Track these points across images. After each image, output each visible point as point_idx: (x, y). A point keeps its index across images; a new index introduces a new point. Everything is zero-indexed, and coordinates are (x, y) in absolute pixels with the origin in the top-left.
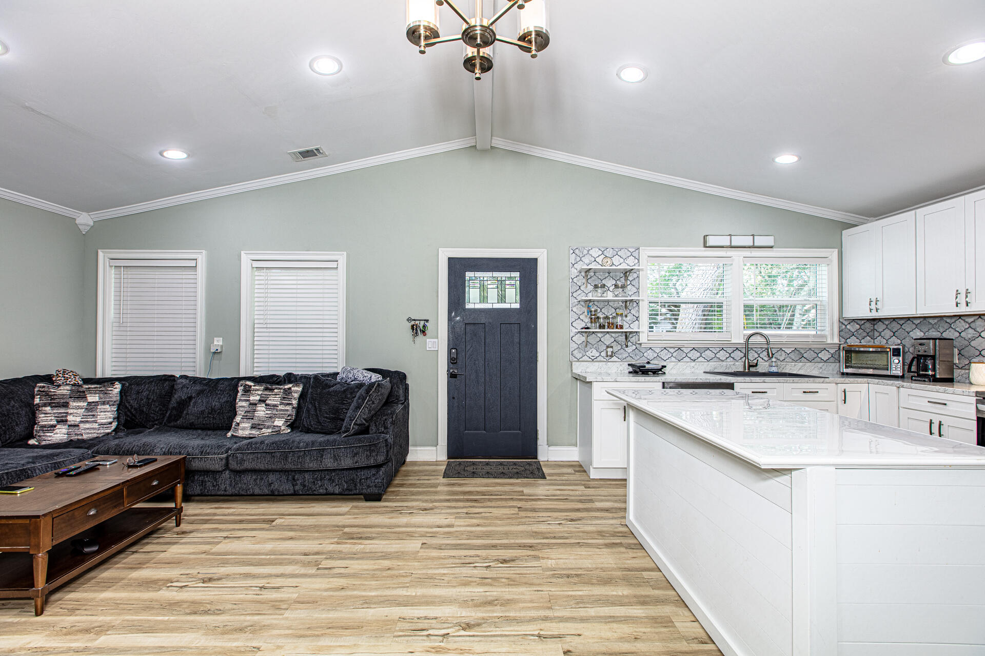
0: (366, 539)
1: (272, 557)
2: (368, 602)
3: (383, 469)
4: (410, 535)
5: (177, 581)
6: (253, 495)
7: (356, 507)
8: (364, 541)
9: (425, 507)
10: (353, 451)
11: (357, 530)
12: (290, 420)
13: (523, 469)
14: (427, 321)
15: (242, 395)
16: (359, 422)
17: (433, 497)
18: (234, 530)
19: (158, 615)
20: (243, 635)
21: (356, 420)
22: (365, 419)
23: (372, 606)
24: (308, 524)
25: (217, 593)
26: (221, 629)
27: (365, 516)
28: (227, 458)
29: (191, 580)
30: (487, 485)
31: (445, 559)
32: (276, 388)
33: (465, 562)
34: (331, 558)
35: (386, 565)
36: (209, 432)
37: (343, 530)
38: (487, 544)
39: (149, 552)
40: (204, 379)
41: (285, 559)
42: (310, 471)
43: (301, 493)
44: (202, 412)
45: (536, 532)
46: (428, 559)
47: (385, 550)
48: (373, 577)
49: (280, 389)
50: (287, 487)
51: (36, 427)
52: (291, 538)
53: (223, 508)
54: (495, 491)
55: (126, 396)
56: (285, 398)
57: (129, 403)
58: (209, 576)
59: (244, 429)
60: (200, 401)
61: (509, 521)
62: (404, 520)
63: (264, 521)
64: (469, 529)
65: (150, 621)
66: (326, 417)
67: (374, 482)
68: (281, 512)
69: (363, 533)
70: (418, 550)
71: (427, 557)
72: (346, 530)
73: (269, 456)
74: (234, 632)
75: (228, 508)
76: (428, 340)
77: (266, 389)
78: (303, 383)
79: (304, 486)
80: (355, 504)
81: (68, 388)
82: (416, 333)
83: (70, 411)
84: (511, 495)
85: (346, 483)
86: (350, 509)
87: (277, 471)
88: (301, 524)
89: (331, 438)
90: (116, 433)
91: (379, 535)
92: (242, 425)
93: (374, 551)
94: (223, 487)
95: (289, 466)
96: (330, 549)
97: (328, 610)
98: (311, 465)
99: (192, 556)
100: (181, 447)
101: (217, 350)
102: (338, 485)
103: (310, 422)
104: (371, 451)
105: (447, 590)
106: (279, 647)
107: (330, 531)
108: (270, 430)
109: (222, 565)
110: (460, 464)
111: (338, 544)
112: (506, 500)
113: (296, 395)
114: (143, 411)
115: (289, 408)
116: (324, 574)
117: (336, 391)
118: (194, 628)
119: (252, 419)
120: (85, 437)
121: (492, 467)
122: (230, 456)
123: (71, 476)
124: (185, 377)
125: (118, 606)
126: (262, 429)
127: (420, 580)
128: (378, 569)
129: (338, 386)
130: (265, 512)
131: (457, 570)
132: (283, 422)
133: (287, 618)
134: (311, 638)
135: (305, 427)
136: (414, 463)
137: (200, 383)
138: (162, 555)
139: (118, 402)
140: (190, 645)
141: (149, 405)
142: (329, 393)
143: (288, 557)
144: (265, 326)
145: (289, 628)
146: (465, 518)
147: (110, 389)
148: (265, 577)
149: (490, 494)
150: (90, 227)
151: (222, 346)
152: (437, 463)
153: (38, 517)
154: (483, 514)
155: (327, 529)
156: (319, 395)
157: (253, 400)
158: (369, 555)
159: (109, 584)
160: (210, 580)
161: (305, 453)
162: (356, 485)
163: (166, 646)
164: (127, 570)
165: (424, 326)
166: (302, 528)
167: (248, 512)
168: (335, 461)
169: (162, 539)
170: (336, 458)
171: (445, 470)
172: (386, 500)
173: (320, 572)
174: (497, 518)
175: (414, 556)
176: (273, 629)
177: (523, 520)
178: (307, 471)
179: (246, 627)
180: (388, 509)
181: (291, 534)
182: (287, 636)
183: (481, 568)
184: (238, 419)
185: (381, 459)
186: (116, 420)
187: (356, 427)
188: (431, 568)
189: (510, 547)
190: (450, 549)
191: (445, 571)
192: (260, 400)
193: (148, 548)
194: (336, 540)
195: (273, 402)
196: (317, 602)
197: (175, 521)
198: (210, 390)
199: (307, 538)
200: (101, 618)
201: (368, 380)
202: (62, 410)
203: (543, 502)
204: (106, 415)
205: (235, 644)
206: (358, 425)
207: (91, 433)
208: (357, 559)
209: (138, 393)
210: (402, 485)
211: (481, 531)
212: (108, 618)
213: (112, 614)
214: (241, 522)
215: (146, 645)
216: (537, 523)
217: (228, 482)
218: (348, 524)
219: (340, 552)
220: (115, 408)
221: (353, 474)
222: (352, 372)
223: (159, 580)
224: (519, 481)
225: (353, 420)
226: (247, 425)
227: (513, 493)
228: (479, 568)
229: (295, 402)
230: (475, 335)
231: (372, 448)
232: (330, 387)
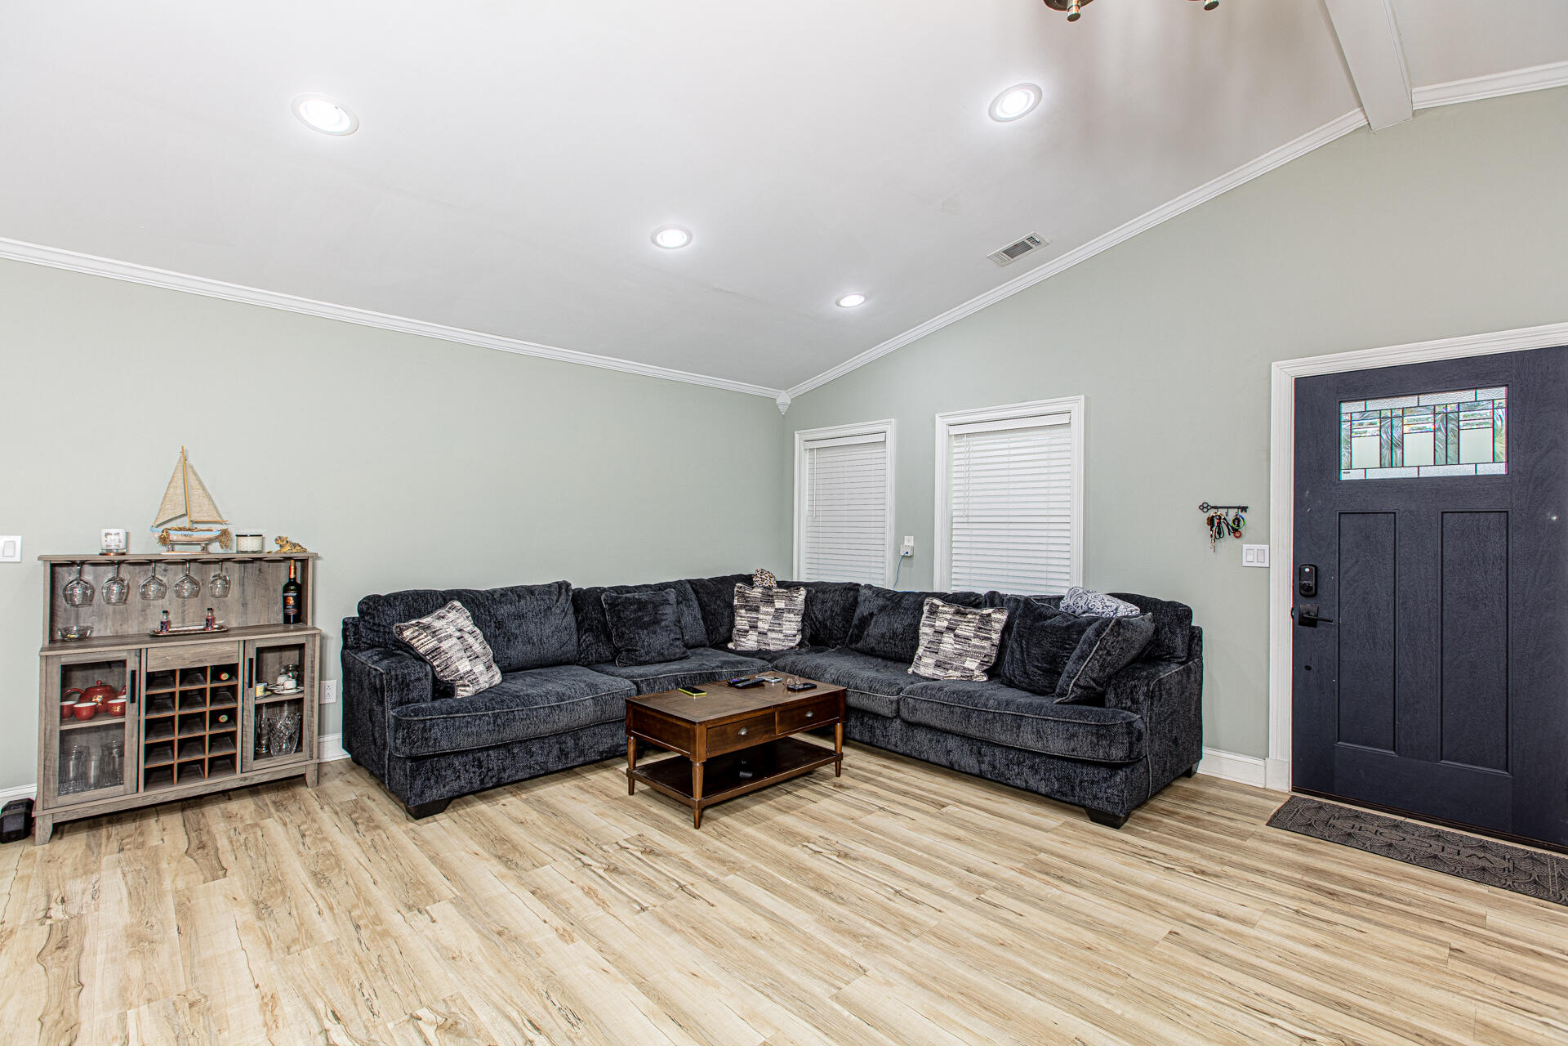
0: (1069, 883)
1: (925, 856)
2: (1033, 985)
3: (1121, 773)
4: (1153, 908)
5: (814, 843)
6: (927, 761)
7: (1072, 826)
8: (1064, 884)
9: (1205, 869)
10: (1067, 730)
11: (1059, 863)
12: (987, 662)
13: (1506, 864)
14: (1244, 509)
15: (927, 617)
16: (1082, 682)
17: (1227, 855)
18: (894, 801)
19: (783, 874)
20: (855, 943)
21: (1078, 679)
22: (1094, 680)
23: (1038, 995)
24: (989, 826)
25: (847, 876)
26: (836, 924)
27: (1082, 844)
28: (898, 702)
29: (827, 847)
30: (1376, 871)
31: (1209, 978)
32: (970, 613)
33: (1252, 1005)
34: (1002, 890)
35: (1087, 940)
36: (889, 663)
37: (1037, 855)
38: (1325, 993)
39: (801, 797)
40: (889, 591)
41: (940, 865)
42: (1003, 746)
43: (989, 777)
44: (883, 635)
45: (1486, 1025)
46: (1172, 964)
47: (1094, 915)
48: (1057, 950)
49: (975, 614)
50: (970, 762)
51: (735, 631)
52: (958, 839)
53: (891, 769)
54: (1395, 891)
55: (812, 605)
56: (981, 628)
57: (814, 613)
58: (847, 850)
59: (926, 665)
60: (881, 620)
61: (1409, 967)
62: (1150, 875)
63: (933, 803)
64: (1290, 944)
65: (774, 877)
66: (1037, 667)
67: (1105, 792)
68: (959, 798)
69: (1069, 871)
70: (1157, 939)
71: (1172, 960)
72: (1042, 856)
73: (946, 710)
74: (847, 936)
75: (897, 770)
76: (1245, 547)
77: (958, 612)
78: (1009, 608)
79: (994, 768)
80: (1071, 819)
81: (760, 590)
82: (1219, 533)
83: (761, 617)
84: (1441, 914)
85: (1058, 780)
86: (1060, 826)
87: (957, 735)
88: (978, 823)
89: (1037, 700)
90: (800, 648)
91: (1093, 885)
92: (924, 660)
93: (1075, 907)
94: (893, 740)
95: (972, 731)
96: (1007, 876)
97: (971, 966)
98: (1003, 737)
99: (839, 819)
100: (851, 676)
101: (907, 553)
102: (1045, 780)
103: (1014, 671)
104: (1100, 736)
105: (1190, 1038)
106: (888, 983)
107: (1016, 848)
108: (958, 674)
109: (864, 842)
110: (1321, 807)
111: (1021, 873)
112: (1420, 918)
113: (998, 626)
114: (826, 625)
115: (986, 644)
116: (983, 910)
117: (1054, 627)
118: (810, 907)
119: (937, 653)
120: (772, 648)
121: (1408, 837)
122: (901, 699)
123: (738, 687)
124: (869, 587)
125: (755, 847)
126: (948, 670)
127: (1139, 993)
128: (1071, 940)
129: (1058, 618)
130: (937, 790)
131: (1227, 1013)
132: (977, 664)
133: (911, 949)
134: (932, 994)
135: (1007, 677)
136: (1212, 781)
137: (884, 596)
138: (812, 806)
139: (802, 612)
140: (799, 926)
141: (832, 618)
142: (1043, 629)
143: (944, 864)
144: (965, 520)
145: (909, 964)
146: (1290, 920)
147: (795, 595)
148: (907, 879)
149: (1379, 892)
150: (787, 407)
151: (913, 548)
152: (1264, 793)
153: (694, 723)
154: (1338, 928)
155: (1013, 844)
156: (1029, 629)
157: (939, 626)
158: (1063, 911)
159: (755, 820)
160: (846, 856)
161: (994, 717)
162: (1073, 789)
163: (778, 913)
164: (775, 811)
165: (1237, 520)
166: (979, 830)
167: (918, 783)
168: (1039, 739)
169: (818, 786)
170: (1039, 734)
171: (1279, 811)
172: (1129, 831)
173: (979, 904)
174: (1375, 949)
175: (1146, 947)
176: (891, 954)
177: (1457, 983)
178: (999, 746)
179: (862, 935)
180: (1128, 848)
181: (961, 833)
182: (902, 972)
183: (1289, 1034)
184: (920, 651)
185: (1118, 753)
186: (800, 633)
187: (1079, 691)
188: (1173, 983)
189: (1390, 1025)
190: (1226, 966)
191: (1200, 1002)
192: (947, 628)
193: (802, 792)
194: (1020, 866)
195: (965, 633)
196: (958, 946)
197: (834, 768)
198: (892, 608)
199: (980, 846)
200: (737, 855)
201: (1112, 614)
202: (754, 615)
203: (1546, 965)
204: (792, 625)
205: (842, 950)
206: (1081, 687)
207: (777, 644)
208: (1042, 909)
209: (823, 602)
210: (1170, 814)
211: (1319, 961)
212: (743, 857)
213: (748, 854)
214: (905, 793)
215: (762, 903)
216: (1504, 1006)
217: (899, 735)
218: (1049, 847)
219: (1020, 887)
220: (799, 618)
221: (1070, 769)
222: (1085, 596)
223: (798, 834)
224: (1483, 889)
225: (1073, 678)
226: (929, 660)
227: (1449, 911)
228: (1279, 1030)
229: (996, 637)
230: (1367, 537)
231: (1101, 732)
232: (1046, 618)
